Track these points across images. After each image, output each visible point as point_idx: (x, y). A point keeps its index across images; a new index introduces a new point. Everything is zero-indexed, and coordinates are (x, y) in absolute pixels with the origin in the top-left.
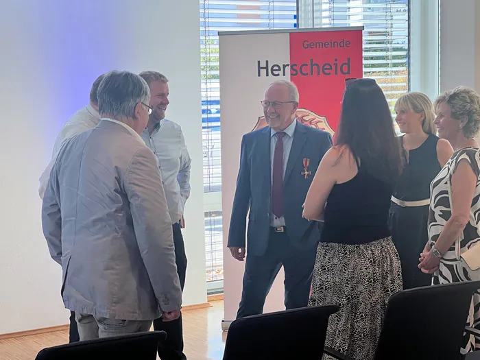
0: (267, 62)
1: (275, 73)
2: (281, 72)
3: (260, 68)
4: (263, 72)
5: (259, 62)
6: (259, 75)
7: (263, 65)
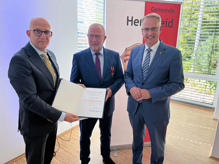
0: (132, 17)
1: (136, 24)
2: (139, 24)
3: (128, 21)
4: (130, 23)
5: (128, 17)
6: (128, 25)
7: (130, 19)
